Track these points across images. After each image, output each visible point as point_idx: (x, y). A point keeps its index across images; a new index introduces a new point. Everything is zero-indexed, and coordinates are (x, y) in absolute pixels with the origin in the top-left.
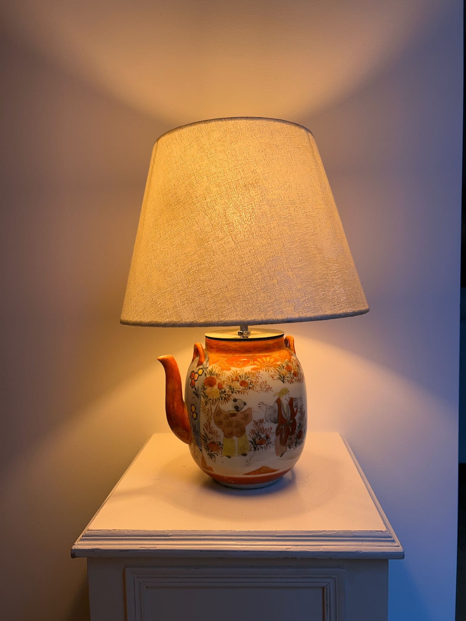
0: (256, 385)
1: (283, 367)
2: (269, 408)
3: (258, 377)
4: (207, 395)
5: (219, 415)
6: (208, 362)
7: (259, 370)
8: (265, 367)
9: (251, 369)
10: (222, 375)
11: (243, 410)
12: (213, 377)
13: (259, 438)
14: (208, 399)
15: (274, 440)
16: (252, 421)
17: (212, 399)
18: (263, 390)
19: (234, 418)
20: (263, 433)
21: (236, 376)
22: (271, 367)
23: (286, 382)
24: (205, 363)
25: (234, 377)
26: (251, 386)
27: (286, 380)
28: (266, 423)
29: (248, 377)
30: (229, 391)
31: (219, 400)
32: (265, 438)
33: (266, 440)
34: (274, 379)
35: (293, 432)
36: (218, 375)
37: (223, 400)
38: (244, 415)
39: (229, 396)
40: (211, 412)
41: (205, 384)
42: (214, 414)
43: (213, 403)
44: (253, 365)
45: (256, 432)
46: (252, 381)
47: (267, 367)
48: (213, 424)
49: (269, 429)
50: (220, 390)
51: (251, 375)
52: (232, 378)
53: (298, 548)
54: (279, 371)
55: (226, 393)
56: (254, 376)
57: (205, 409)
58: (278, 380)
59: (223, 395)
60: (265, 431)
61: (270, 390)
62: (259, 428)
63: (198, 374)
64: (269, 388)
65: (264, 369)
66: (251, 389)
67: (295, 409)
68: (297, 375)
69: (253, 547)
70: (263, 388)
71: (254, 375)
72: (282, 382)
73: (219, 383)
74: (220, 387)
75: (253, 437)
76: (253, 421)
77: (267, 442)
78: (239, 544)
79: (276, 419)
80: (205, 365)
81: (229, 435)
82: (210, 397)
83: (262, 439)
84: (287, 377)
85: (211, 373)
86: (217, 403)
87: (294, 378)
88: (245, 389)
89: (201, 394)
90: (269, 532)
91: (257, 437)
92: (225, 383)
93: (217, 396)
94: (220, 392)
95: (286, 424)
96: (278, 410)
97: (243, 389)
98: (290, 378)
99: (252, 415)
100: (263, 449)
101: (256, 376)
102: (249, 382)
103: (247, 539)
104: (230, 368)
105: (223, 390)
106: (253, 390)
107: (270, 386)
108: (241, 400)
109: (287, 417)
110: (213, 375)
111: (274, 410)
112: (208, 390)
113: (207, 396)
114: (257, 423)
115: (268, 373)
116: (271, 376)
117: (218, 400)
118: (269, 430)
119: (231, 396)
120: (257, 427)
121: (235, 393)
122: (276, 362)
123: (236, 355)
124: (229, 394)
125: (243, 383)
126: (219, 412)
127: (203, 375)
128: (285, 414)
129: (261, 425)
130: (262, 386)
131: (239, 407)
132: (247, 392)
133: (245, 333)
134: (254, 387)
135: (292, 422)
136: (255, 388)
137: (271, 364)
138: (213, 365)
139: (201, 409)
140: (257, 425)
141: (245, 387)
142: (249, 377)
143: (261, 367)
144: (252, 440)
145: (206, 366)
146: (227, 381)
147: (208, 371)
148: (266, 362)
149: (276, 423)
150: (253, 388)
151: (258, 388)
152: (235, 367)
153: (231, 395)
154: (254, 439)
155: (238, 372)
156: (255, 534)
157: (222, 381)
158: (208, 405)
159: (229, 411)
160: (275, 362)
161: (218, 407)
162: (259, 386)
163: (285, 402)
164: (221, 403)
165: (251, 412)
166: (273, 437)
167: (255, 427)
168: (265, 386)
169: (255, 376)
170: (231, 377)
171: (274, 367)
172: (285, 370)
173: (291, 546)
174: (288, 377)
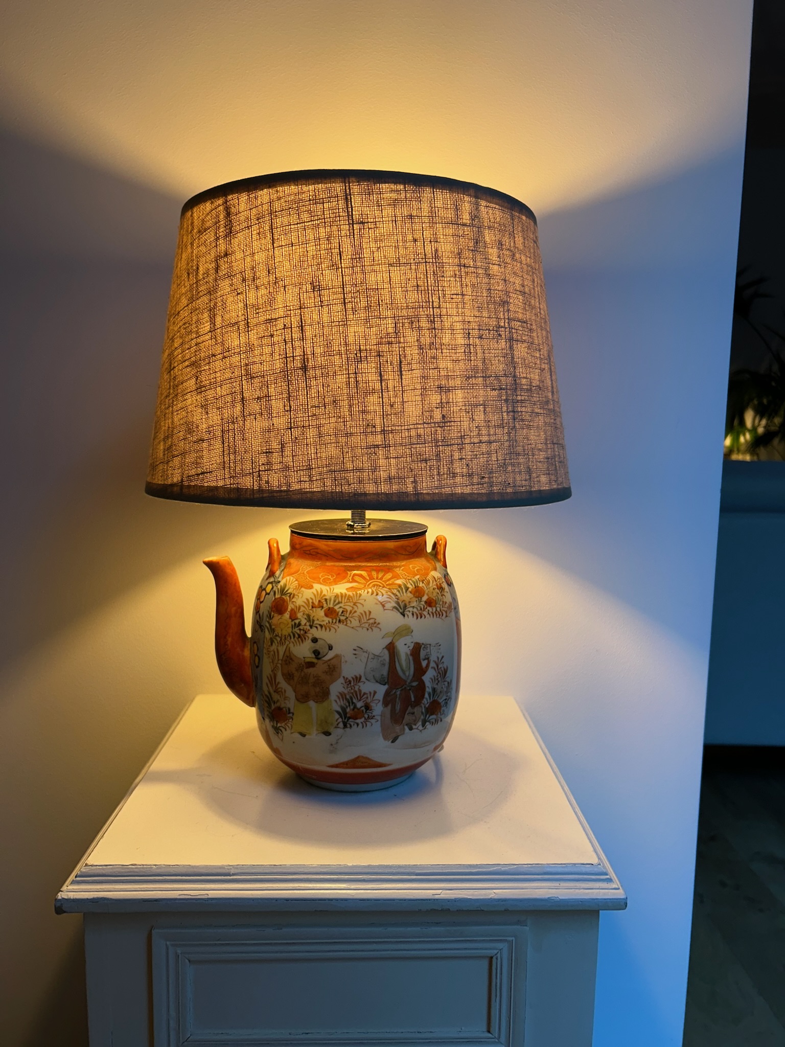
0: (351, 617)
1: (407, 589)
2: (372, 658)
3: (357, 604)
4: (273, 627)
5: (289, 662)
6: (283, 573)
7: (360, 592)
8: (372, 587)
9: (347, 589)
10: (298, 596)
11: (326, 658)
12: (283, 598)
13: (352, 707)
14: (275, 635)
15: (380, 713)
16: (342, 678)
17: (280, 635)
18: (363, 625)
19: (311, 670)
20: (360, 700)
21: (319, 599)
22: (383, 587)
23: (408, 616)
24: (277, 573)
25: (316, 600)
26: (342, 618)
27: (409, 611)
28: (365, 683)
29: (339, 603)
30: (306, 624)
31: (291, 638)
32: (363, 708)
33: (364, 711)
34: (385, 608)
35: (418, 702)
36: (292, 596)
37: (296, 639)
38: (328, 667)
39: (306, 633)
40: (278, 657)
41: (271, 608)
42: (282, 660)
43: (281, 643)
44: (351, 582)
45: (348, 697)
46: (345, 610)
47: (376, 587)
48: (280, 678)
49: (370, 693)
50: (292, 620)
51: (345, 598)
52: (313, 603)
53: (453, 894)
54: (397, 595)
55: (301, 627)
56: (350, 602)
57: (270, 652)
58: (392, 610)
59: (296, 630)
60: (363, 698)
61: (376, 627)
62: (352, 691)
63: (266, 591)
64: (375, 623)
65: (370, 590)
66: (342, 623)
67: (424, 664)
68: (433, 604)
69: (377, 893)
70: (364, 623)
71: (349, 600)
72: (399, 614)
73: (292, 610)
74: (293, 617)
75: (343, 705)
76: (344, 677)
77: (366, 716)
78: (353, 887)
79: (384, 678)
80: (277, 576)
81: (303, 698)
82: (278, 631)
83: (358, 709)
84: (411, 607)
85: (283, 591)
86: (287, 643)
87: (427, 610)
88: (332, 622)
89: (266, 626)
90: (404, 867)
91: (349, 706)
92: (300, 611)
93: (287, 631)
94: (292, 625)
95: (403, 687)
96: (390, 663)
97: (329, 622)
98: (417, 609)
99: (341, 668)
100: (359, 726)
101: (353, 602)
102: (341, 610)
103: (366, 879)
104: (312, 586)
105: (297, 621)
106: (346, 625)
107: (376, 621)
108: (325, 641)
109: (407, 674)
110: (285, 594)
111: (382, 662)
112: (276, 618)
113: (274, 629)
114: (350, 682)
115: (376, 597)
116: (381, 603)
117: (289, 638)
118: (370, 695)
119: (310, 632)
120: (350, 689)
121: (316, 629)
122: (395, 580)
123: (328, 564)
124: (306, 629)
125: (330, 612)
126: (289, 658)
127: (272, 593)
128: (402, 670)
129: (356, 685)
130: (362, 620)
131: (321, 651)
132: (336, 627)
133: (357, 526)
134: (348, 619)
135: (417, 685)
136: (349, 622)
137: (383, 583)
138: (288, 578)
139: (265, 651)
140: (349, 686)
141: (333, 620)
142: (342, 603)
143: (365, 586)
144: (339, 710)
145: (278, 578)
146: (304, 607)
147: (279, 587)
148: (375, 578)
149: (385, 685)
150: (347, 621)
151: (355, 623)
152: (321, 584)
153: (309, 630)
154: (344, 709)
155: (325, 592)
156: (380, 871)
157: (296, 607)
158: (274, 644)
159: (304, 658)
160: (392, 580)
161: (288, 650)
162: (357, 619)
163: (403, 648)
164: (293, 643)
165: (341, 662)
166: (378, 709)
167: (346, 687)
168: (368, 620)
169: (351, 600)
170: (311, 601)
171: (389, 589)
172: (409, 594)
173: (441, 891)
174: (413, 607)
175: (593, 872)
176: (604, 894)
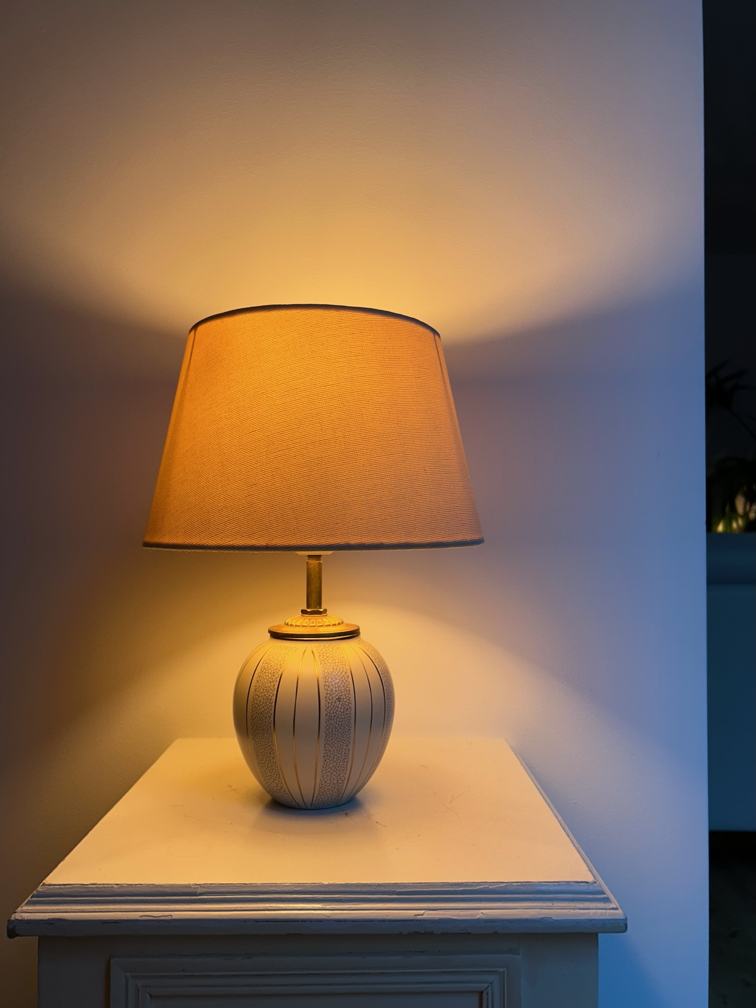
53: (437, 914)
69: (354, 914)
78: (328, 907)
90: (383, 886)
103: (343, 899)
156: (358, 889)
173: (423, 911)
175: (588, 891)
176: (602, 914)
